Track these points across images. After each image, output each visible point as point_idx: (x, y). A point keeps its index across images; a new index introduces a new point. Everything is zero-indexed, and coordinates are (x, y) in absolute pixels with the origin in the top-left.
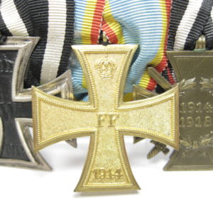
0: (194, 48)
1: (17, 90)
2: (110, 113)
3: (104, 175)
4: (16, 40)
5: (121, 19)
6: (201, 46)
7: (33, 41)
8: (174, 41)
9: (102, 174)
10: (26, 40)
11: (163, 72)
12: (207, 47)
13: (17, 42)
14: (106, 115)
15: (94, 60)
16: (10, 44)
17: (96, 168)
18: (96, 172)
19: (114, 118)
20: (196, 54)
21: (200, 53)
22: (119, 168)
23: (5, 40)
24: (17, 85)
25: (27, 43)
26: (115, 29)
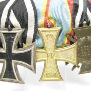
0: (83, 26)
1: (14, 49)
2: (52, 53)
3: (50, 75)
4: (16, 29)
5: (54, 18)
6: (85, 25)
7: (22, 30)
8: (75, 24)
9: (49, 75)
10: (20, 30)
11: (72, 36)
12: (87, 25)
13: (16, 30)
14: (50, 54)
15: (45, 34)
16: (14, 31)
17: (47, 73)
18: (47, 74)
19: (53, 55)
20: (84, 28)
21: (85, 28)
22: (55, 73)
23: (12, 29)
24: (14, 47)
25: (20, 31)
26: (52, 21)
